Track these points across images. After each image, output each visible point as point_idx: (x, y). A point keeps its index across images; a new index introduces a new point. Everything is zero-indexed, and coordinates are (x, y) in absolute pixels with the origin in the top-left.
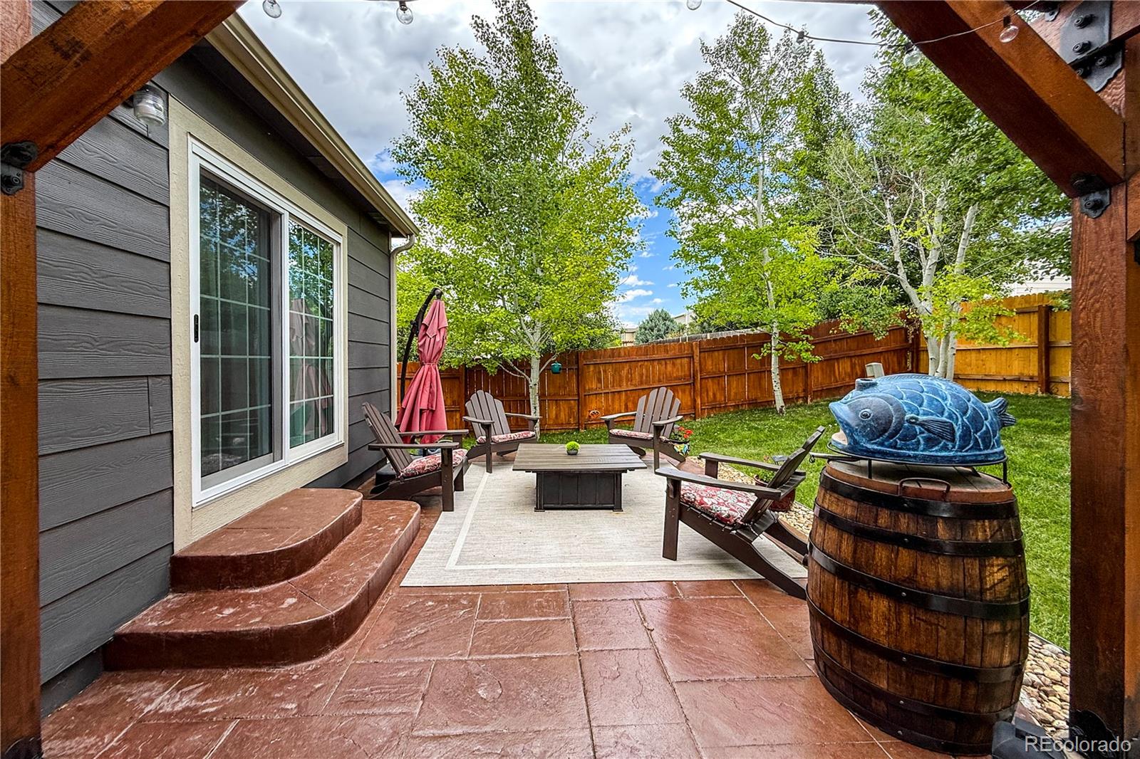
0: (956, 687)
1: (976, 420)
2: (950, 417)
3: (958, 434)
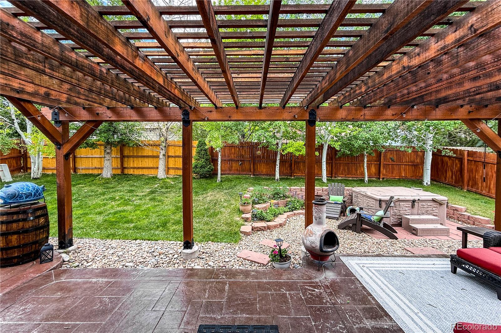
0: (34, 246)
1: (37, 191)
2: (31, 191)
3: (33, 194)
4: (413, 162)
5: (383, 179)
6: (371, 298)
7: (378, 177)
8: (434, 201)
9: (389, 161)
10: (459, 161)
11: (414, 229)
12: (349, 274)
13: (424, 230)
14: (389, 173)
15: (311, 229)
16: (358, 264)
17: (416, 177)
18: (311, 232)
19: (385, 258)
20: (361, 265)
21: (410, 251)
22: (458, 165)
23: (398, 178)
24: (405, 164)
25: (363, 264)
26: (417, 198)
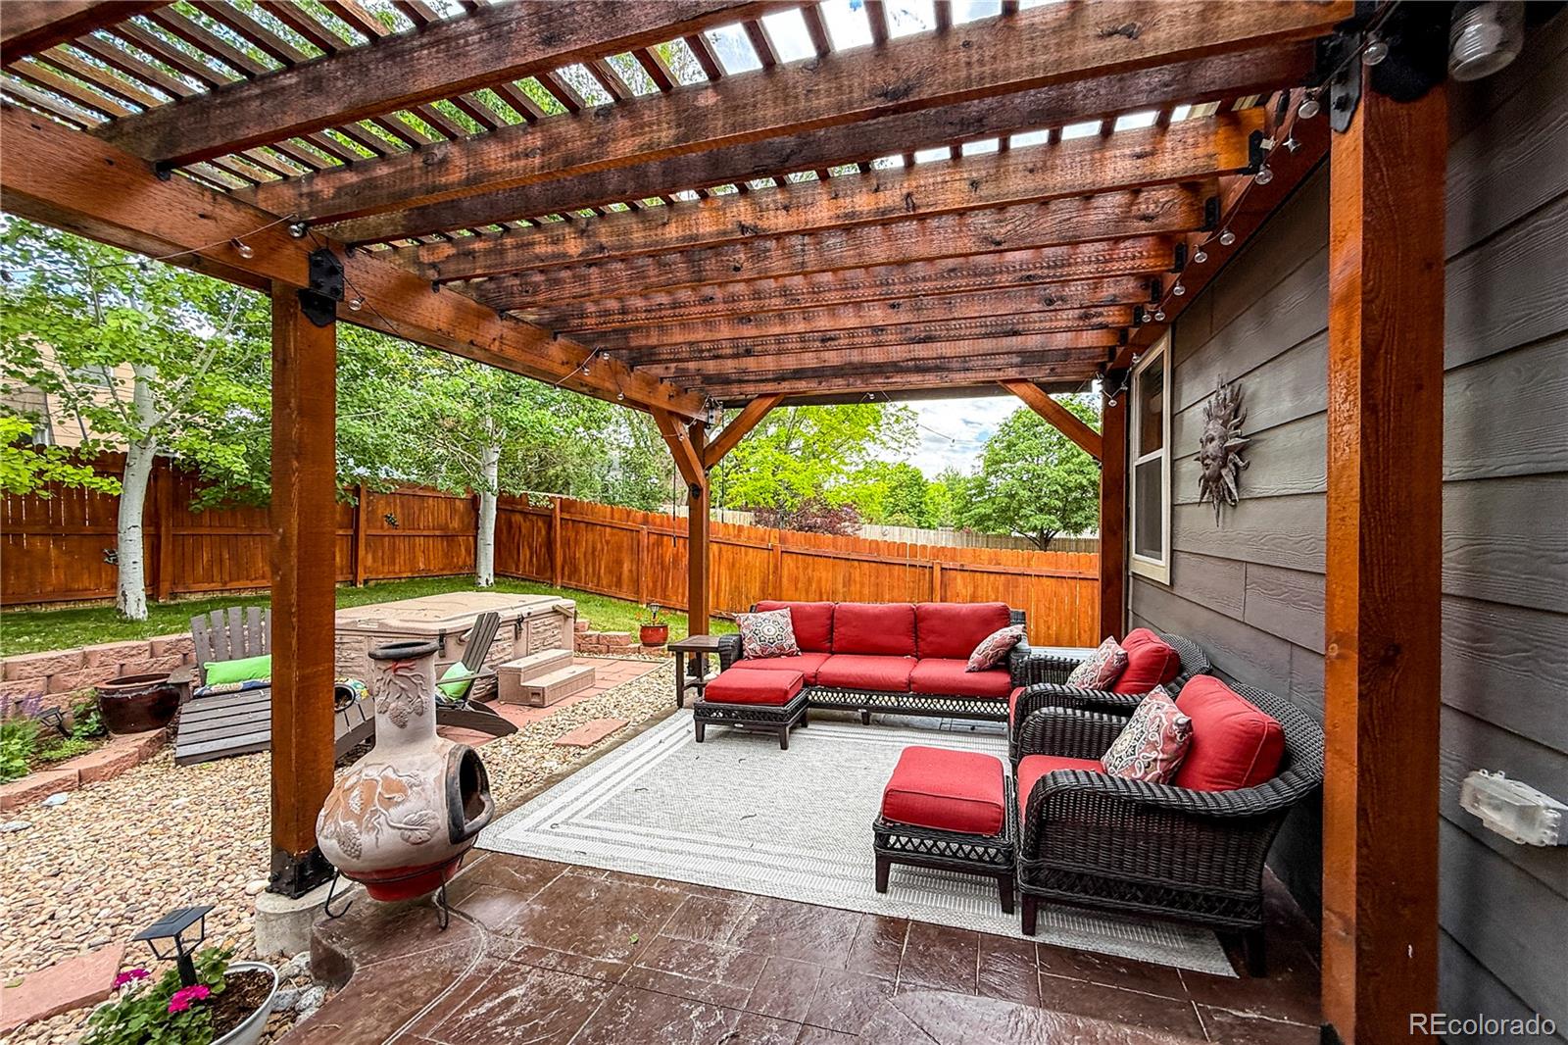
4: (445, 528)
5: (366, 582)
6: (659, 886)
7: (351, 577)
8: (556, 611)
9: (382, 527)
10: (544, 523)
11: (533, 694)
12: (544, 870)
13: (554, 687)
14: (383, 564)
15: (390, 773)
16: (534, 829)
17: (451, 570)
18: (389, 785)
19: (572, 777)
20: (546, 826)
21: (570, 746)
22: (543, 532)
23: (409, 575)
24: (425, 533)
25: (550, 817)
26: (524, 611)
